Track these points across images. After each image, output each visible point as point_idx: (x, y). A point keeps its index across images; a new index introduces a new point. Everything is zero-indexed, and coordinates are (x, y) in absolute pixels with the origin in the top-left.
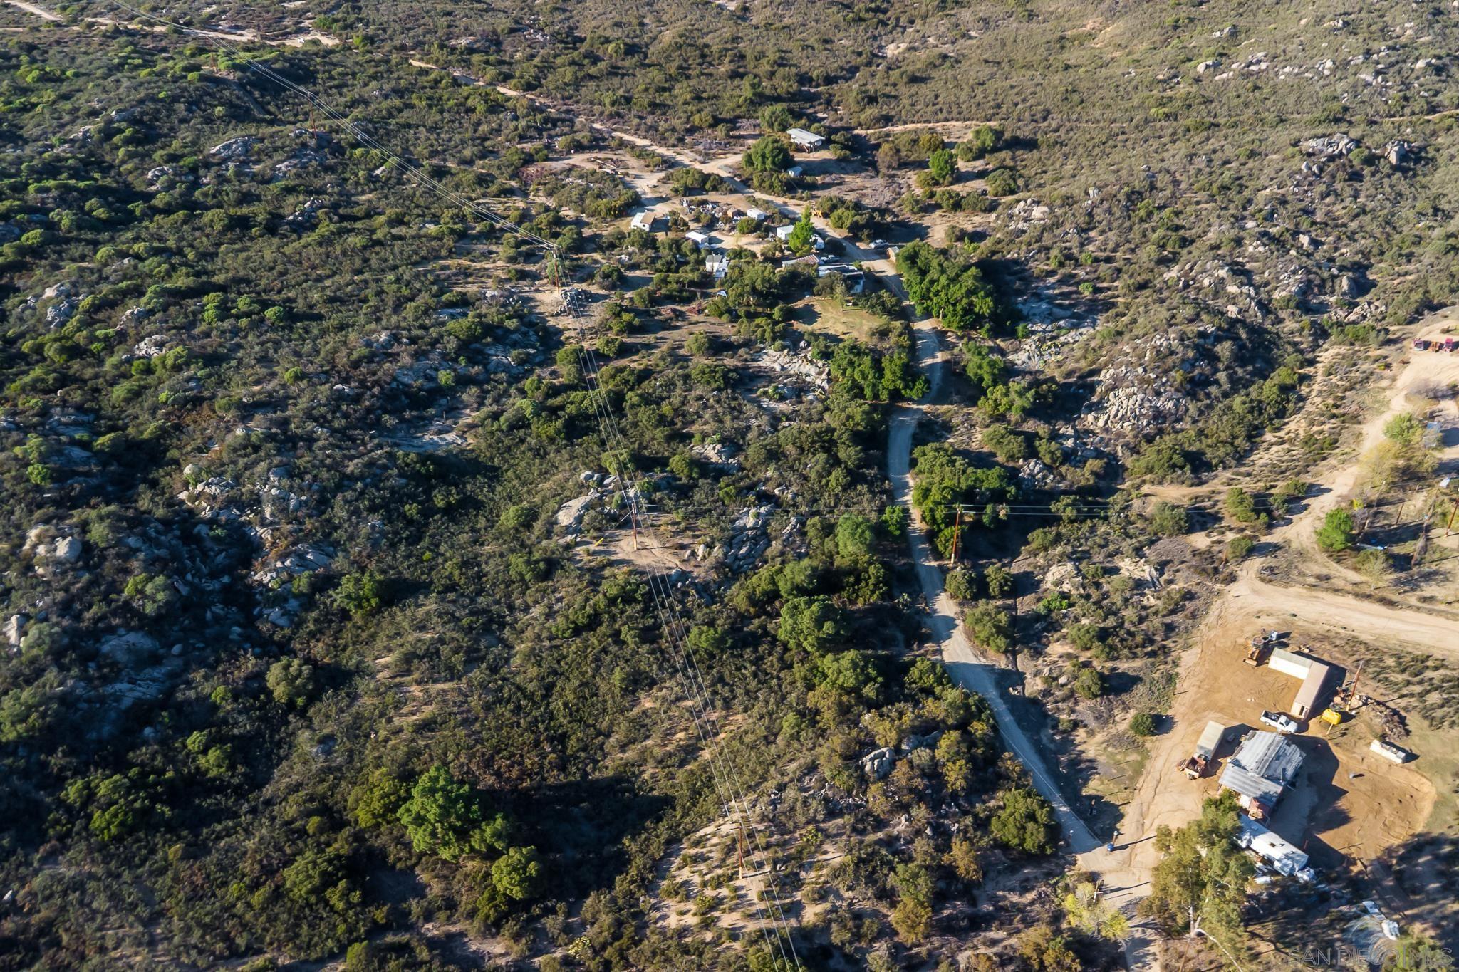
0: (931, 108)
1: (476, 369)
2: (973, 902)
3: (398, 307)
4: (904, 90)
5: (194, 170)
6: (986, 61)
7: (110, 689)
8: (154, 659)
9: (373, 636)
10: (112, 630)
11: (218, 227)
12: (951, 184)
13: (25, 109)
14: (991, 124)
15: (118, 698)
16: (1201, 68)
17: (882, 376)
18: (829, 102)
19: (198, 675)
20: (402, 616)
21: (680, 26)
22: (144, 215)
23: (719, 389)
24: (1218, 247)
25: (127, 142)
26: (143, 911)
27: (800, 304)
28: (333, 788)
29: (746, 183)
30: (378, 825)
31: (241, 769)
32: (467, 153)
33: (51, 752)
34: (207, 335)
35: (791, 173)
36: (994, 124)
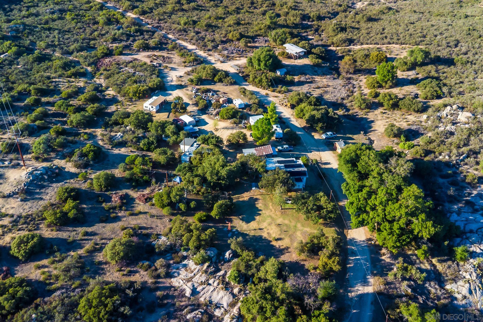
0: (379, 36)
4: (363, 25)
6: (415, 12)
12: (391, 87)
14: (420, 47)
18: (317, 30)
27: (245, 196)
29: (245, 78)
35: (278, 73)
36: (423, 47)
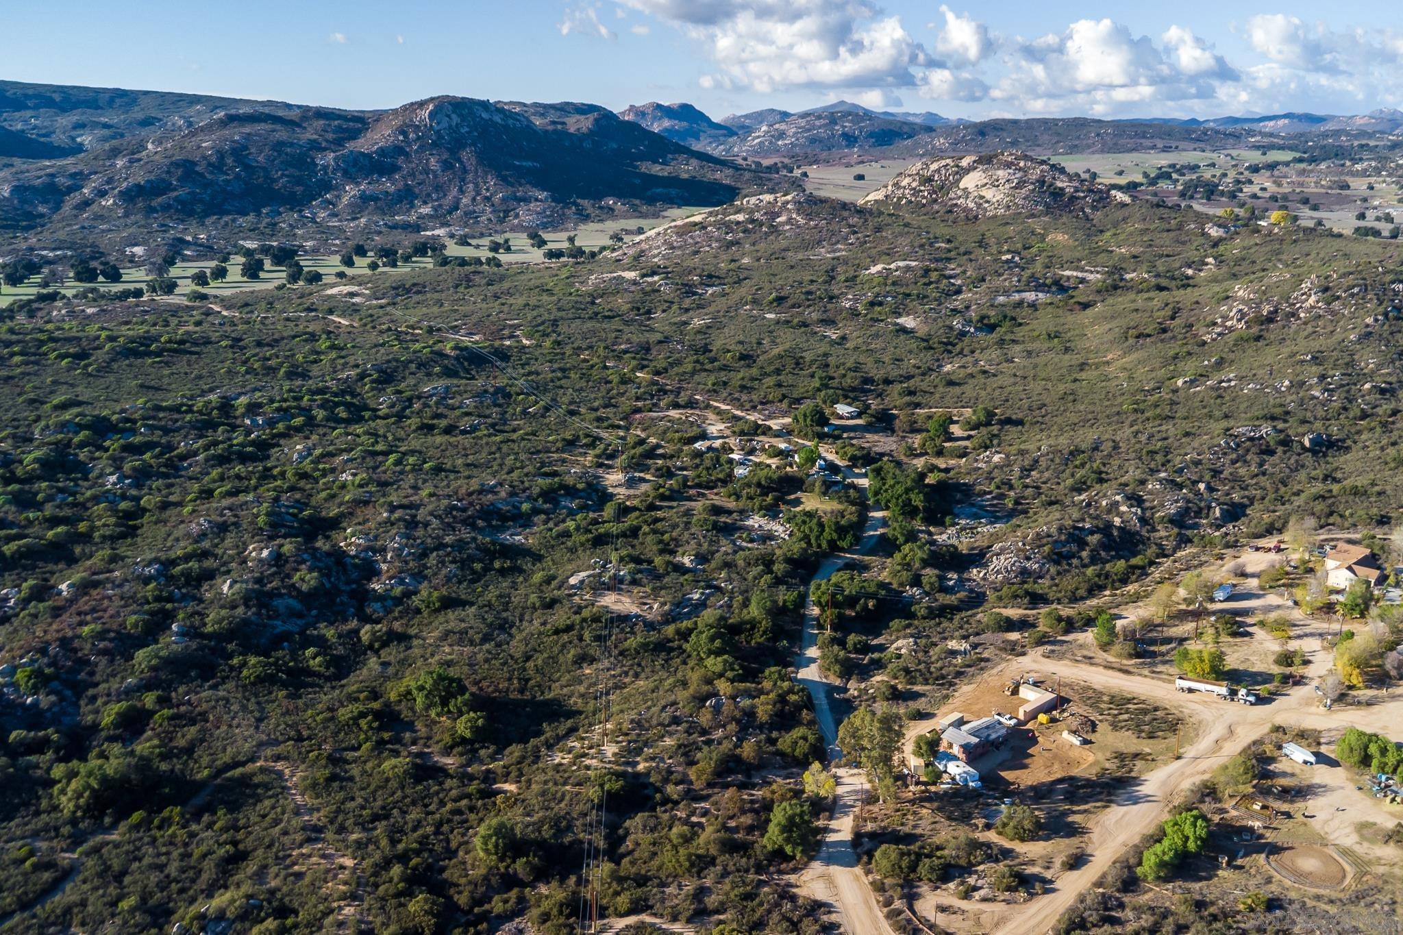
1: (547, 506)
2: (749, 776)
3: (511, 471)
5: (410, 400)
7: (271, 622)
8: (300, 615)
9: (431, 623)
10: (281, 595)
11: (413, 427)
12: (942, 442)
13: (315, 362)
15: (274, 627)
16: (1180, 383)
17: (823, 530)
18: (880, 394)
19: (322, 625)
20: (451, 615)
21: (787, 345)
22: (371, 419)
23: (708, 531)
24: (1127, 485)
25: (373, 382)
26: (257, 714)
27: (792, 497)
28: (381, 685)
30: (400, 701)
31: (332, 669)
32: (596, 404)
33: (231, 642)
34: (385, 472)
35: (826, 429)
